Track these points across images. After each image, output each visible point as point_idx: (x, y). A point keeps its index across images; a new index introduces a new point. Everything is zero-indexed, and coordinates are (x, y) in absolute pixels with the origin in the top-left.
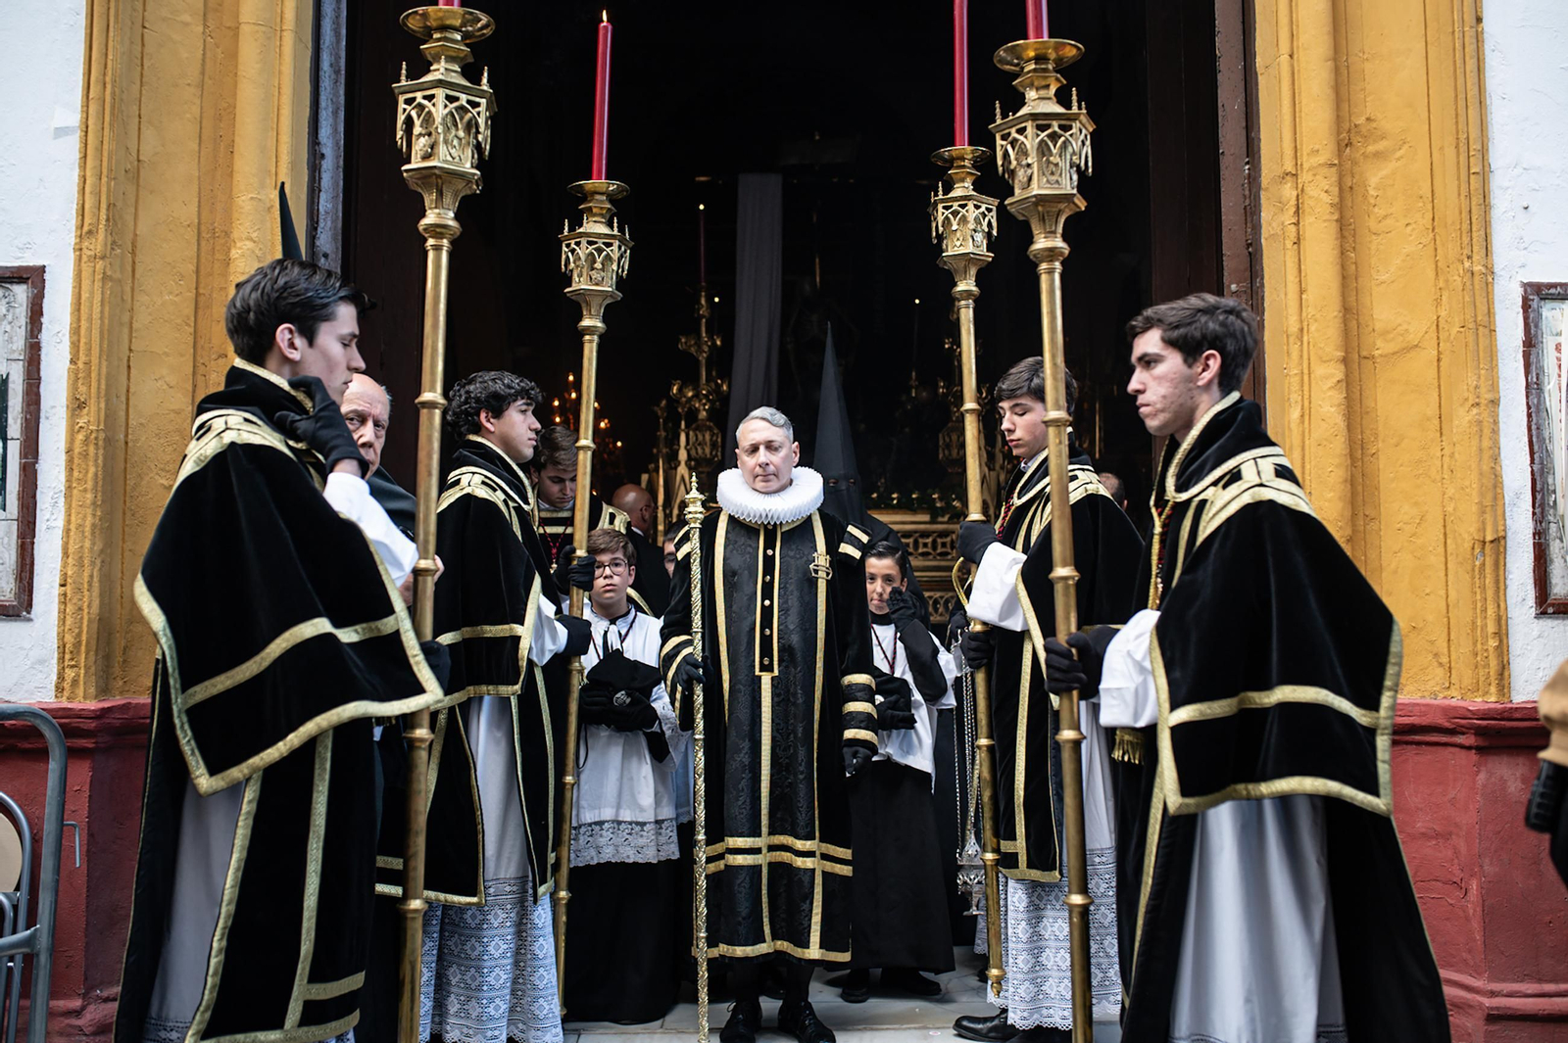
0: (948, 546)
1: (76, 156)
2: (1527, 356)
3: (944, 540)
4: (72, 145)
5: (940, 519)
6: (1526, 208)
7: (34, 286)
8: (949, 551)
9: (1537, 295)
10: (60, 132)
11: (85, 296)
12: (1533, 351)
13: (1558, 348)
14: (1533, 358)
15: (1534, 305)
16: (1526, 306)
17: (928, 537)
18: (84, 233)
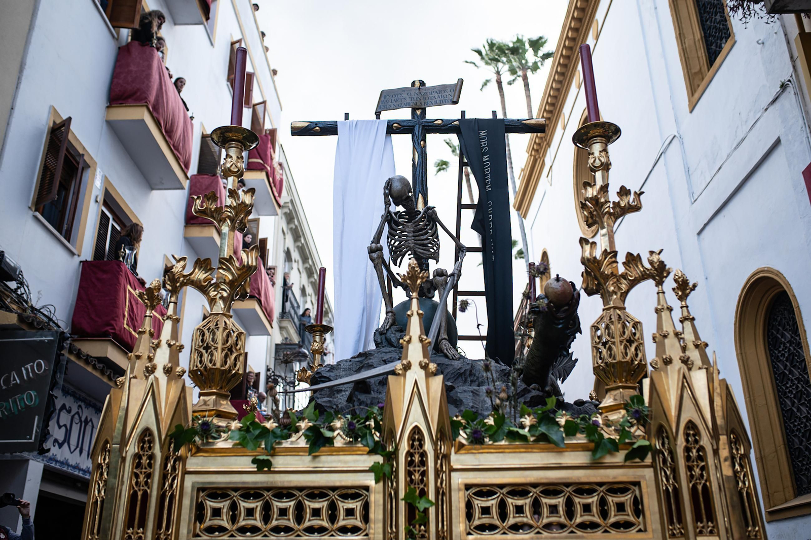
0: (629, 509)
3: (621, 499)
5: (608, 460)
8: (632, 519)
17: (590, 492)
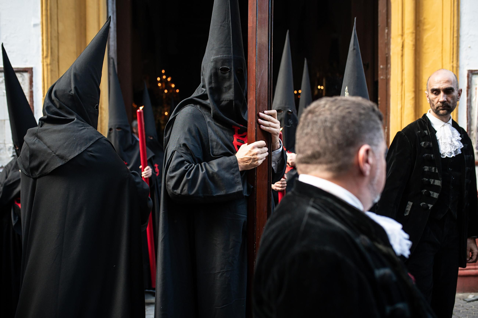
1: (40, 33)
2: (467, 91)
4: (39, 29)
6: (470, 47)
7: (30, 73)
9: (472, 73)
10: (35, 25)
11: (45, 76)
12: (469, 90)
13: (476, 89)
14: (469, 92)
15: (470, 76)
16: (468, 77)
18: (45, 57)
